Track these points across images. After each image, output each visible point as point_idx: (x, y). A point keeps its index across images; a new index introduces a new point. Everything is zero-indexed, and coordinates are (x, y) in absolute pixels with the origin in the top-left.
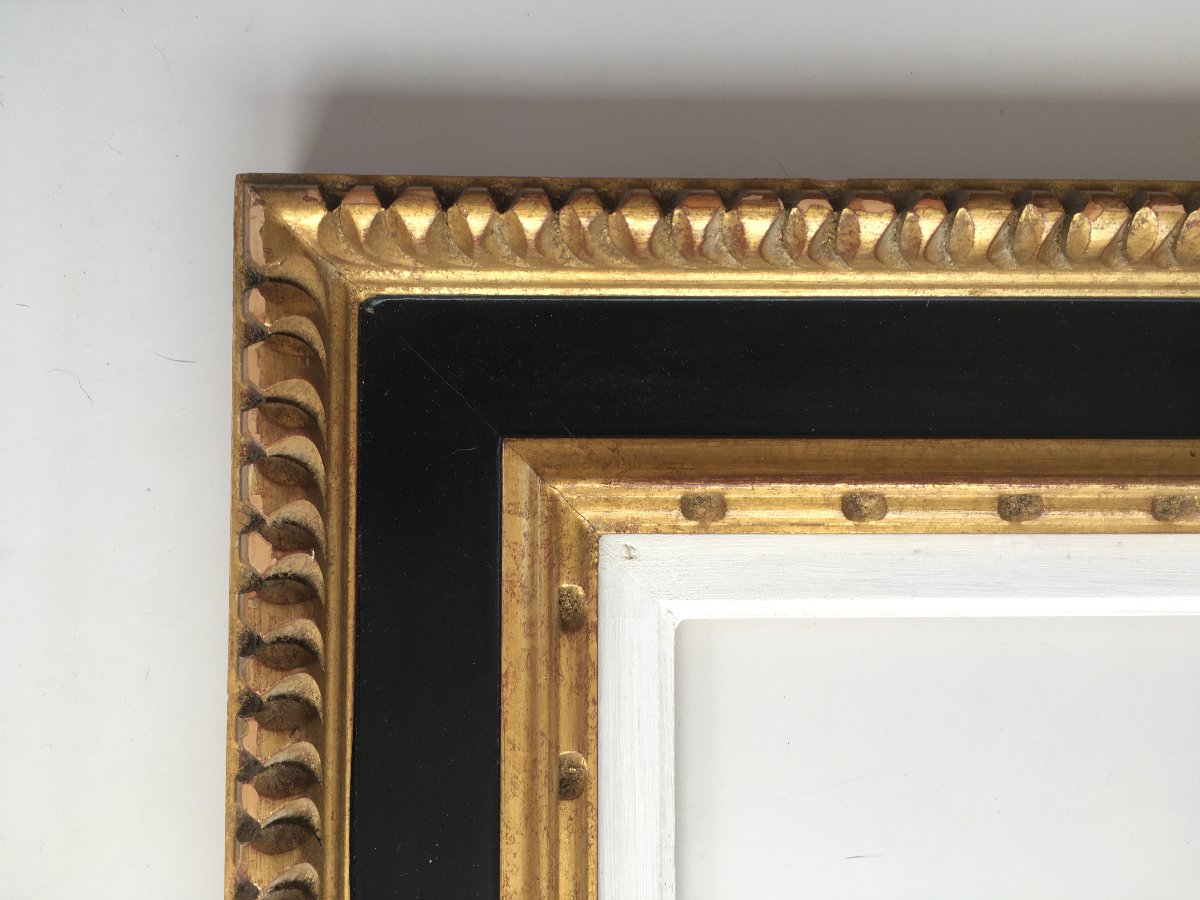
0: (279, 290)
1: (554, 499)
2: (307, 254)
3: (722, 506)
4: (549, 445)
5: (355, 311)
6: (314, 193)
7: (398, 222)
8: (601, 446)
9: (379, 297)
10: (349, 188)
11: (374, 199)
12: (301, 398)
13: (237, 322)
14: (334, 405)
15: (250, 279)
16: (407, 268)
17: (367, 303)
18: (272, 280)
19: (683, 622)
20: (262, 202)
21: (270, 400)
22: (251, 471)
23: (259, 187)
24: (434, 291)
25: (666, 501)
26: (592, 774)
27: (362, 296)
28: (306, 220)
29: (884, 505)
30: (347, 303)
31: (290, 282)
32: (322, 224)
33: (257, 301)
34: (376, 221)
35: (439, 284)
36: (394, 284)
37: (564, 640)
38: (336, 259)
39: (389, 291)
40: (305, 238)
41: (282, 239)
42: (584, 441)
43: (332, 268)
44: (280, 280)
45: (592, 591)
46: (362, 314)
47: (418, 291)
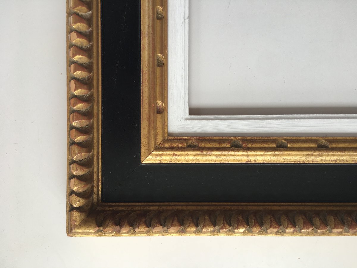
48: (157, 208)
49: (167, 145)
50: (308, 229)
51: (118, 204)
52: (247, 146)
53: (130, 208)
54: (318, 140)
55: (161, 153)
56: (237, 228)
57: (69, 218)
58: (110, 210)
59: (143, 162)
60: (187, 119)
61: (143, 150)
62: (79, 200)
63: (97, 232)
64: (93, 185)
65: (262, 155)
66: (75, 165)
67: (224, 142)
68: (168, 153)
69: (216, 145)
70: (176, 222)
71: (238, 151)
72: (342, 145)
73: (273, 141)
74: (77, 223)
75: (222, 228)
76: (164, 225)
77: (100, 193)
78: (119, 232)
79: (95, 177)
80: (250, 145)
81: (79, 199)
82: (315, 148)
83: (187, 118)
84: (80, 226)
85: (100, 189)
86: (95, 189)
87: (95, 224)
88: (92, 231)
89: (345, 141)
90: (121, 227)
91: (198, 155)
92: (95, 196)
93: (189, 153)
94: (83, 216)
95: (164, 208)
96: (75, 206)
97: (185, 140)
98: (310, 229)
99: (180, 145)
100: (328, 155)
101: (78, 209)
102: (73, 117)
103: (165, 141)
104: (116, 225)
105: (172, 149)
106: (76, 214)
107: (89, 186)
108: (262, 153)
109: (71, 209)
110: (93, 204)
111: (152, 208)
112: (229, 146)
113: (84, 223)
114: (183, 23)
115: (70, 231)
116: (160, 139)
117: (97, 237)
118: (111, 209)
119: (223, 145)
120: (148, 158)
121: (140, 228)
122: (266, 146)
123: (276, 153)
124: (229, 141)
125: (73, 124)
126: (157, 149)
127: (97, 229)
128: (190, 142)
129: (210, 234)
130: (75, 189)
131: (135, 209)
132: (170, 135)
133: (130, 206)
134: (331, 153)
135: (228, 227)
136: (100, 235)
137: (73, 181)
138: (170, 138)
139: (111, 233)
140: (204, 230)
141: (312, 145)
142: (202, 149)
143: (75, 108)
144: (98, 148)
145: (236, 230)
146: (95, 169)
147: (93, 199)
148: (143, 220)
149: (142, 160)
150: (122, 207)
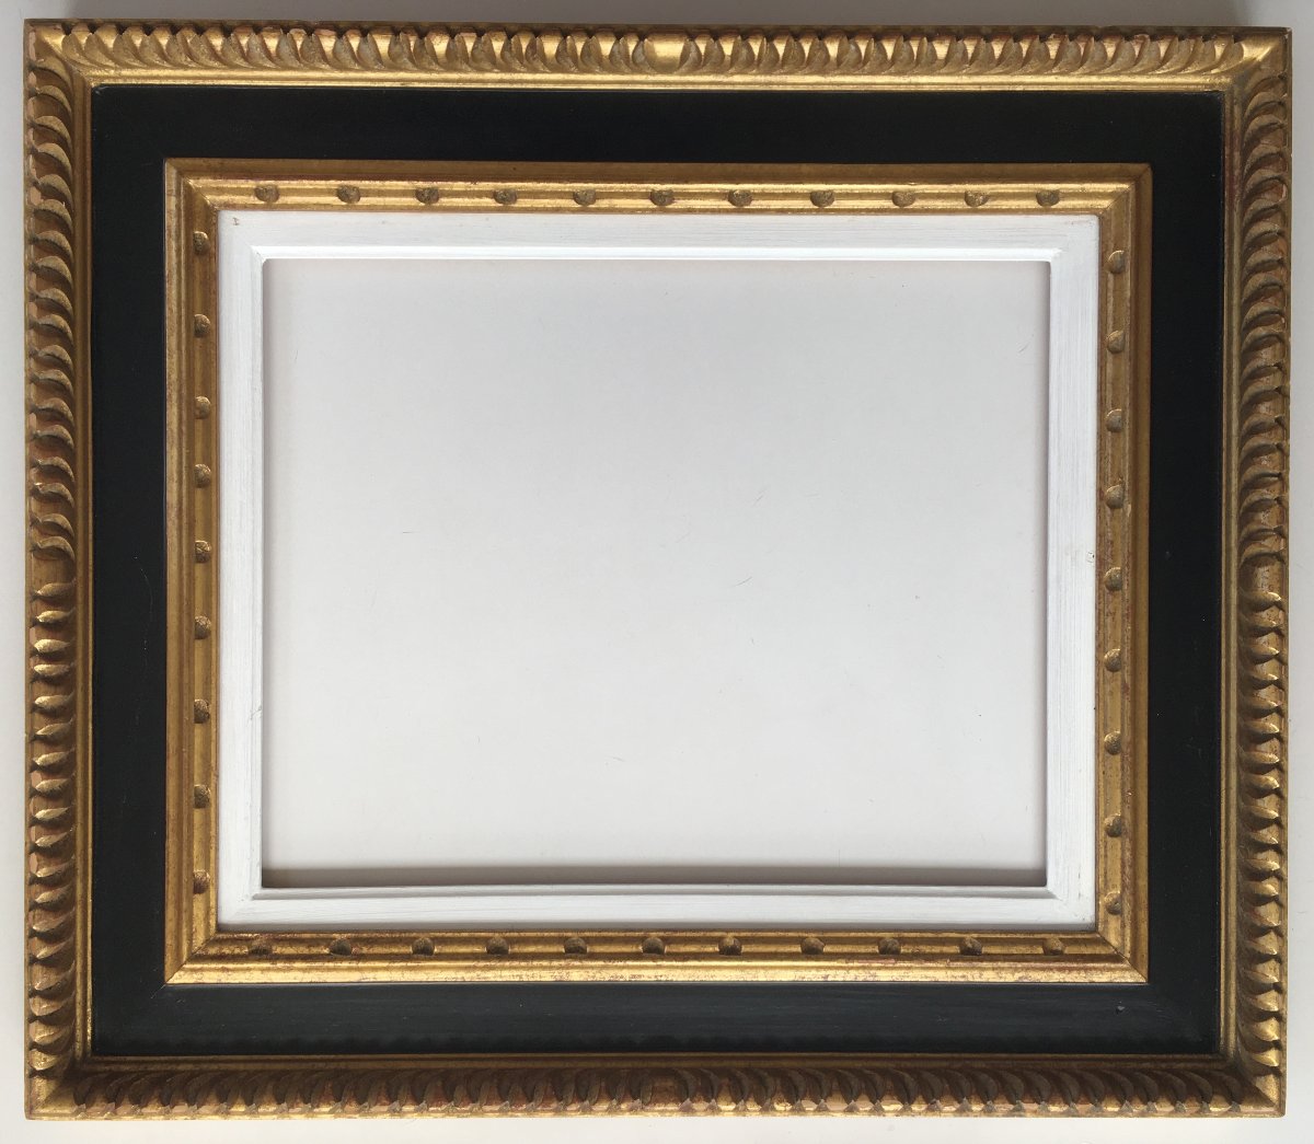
0: (45, 74)
1: (189, 187)
2: (57, 57)
3: (277, 193)
4: (188, 162)
5: (89, 92)
6: (59, 27)
7: (99, 40)
8: (215, 162)
9: (102, 85)
10: (76, 24)
11: (87, 29)
12: (56, 127)
13: (25, 90)
14: (77, 137)
15: (30, 67)
16: (112, 68)
17: (96, 88)
18: (40, 68)
19: (268, 261)
20: (35, 31)
21: (40, 125)
22: (31, 158)
23: (34, 24)
24: (129, 82)
25: (247, 189)
26: (214, 327)
27: (93, 85)
28: (57, 41)
29: (360, 193)
30: (84, 87)
31: (50, 71)
32: (64, 41)
33: (33, 77)
34: (89, 40)
35: (130, 77)
36: (108, 77)
37: (197, 259)
38: (75, 62)
39: (106, 82)
40: (56, 49)
41: (44, 49)
42: (206, 159)
43: (75, 68)
44: (45, 69)
45: (212, 237)
46: (93, 94)
47: (121, 82)
48: (190, 1067)
49: (213, 951)
50: (441, 1106)
51: (122, 1058)
52: (360, 952)
53: (141, 1068)
54: (491, 938)
55: (198, 966)
56: (318, 1107)
57: (29, 1088)
58: (105, 1072)
59: (171, 981)
60: (255, 898)
61: (169, 959)
62: (45, 1060)
63: (77, 1113)
64: (75, 1026)
65: (386, 969)
66: (37, 999)
67: (318, 945)
68: (213, 966)
69: (303, 950)
70: (212, 1097)
71: (341, 960)
72: (532, 949)
73: (408, 941)
74: (42, 1098)
75: (292, 1107)
76: (191, 1102)
77: (89, 1038)
78: (115, 1113)
79: (79, 1011)
80: (365, 950)
81: (44, 1056)
82: (482, 954)
83: (256, 895)
84: (47, 1102)
85: (89, 1031)
86: (79, 1033)
87: (73, 1101)
88: (67, 1111)
89: (537, 941)
90: (117, 1106)
91: (268, 969)
92: (78, 1045)
93: (251, 965)
94: (53, 1085)
95: (205, 1066)
96: (38, 1069)
97: (247, 939)
98: (444, 1107)
99: (237, 951)
100: (503, 968)
101: (44, 1074)
102: (34, 917)
103: (209, 942)
104: (109, 1101)
105: (220, 958)
106: (40, 1083)
107: (66, 1030)
108: (385, 964)
109: (32, 1074)
110: (73, 1061)
111: (181, 1067)
112: (326, 951)
113: (55, 1098)
114: (250, 722)
115: (31, 1110)
116: (200, 939)
117: (78, 1122)
118: (107, 1068)
119: (315, 950)
120: (177, 974)
121: (150, 1106)
122: (395, 950)
123: (409, 964)
124: (327, 942)
125: (34, 928)
126: (194, 958)
127: (76, 1108)
128: (256, 943)
129: (275, 1116)
130: (37, 1039)
131: (152, 1068)
132: (220, 928)
133: (143, 1062)
134: (507, 964)
135: (302, 1105)
136: (83, 1118)
137: (33, 1025)
138: (221, 936)
139: (102, 1114)
140: (261, 1110)
141: (477, 949)
142: (275, 958)
143: (38, 900)
144: (85, 958)
145: (316, 1110)
146: (79, 997)
147: (74, 1052)
148: (156, 1093)
149: (166, 978)
150: (128, 1064)
